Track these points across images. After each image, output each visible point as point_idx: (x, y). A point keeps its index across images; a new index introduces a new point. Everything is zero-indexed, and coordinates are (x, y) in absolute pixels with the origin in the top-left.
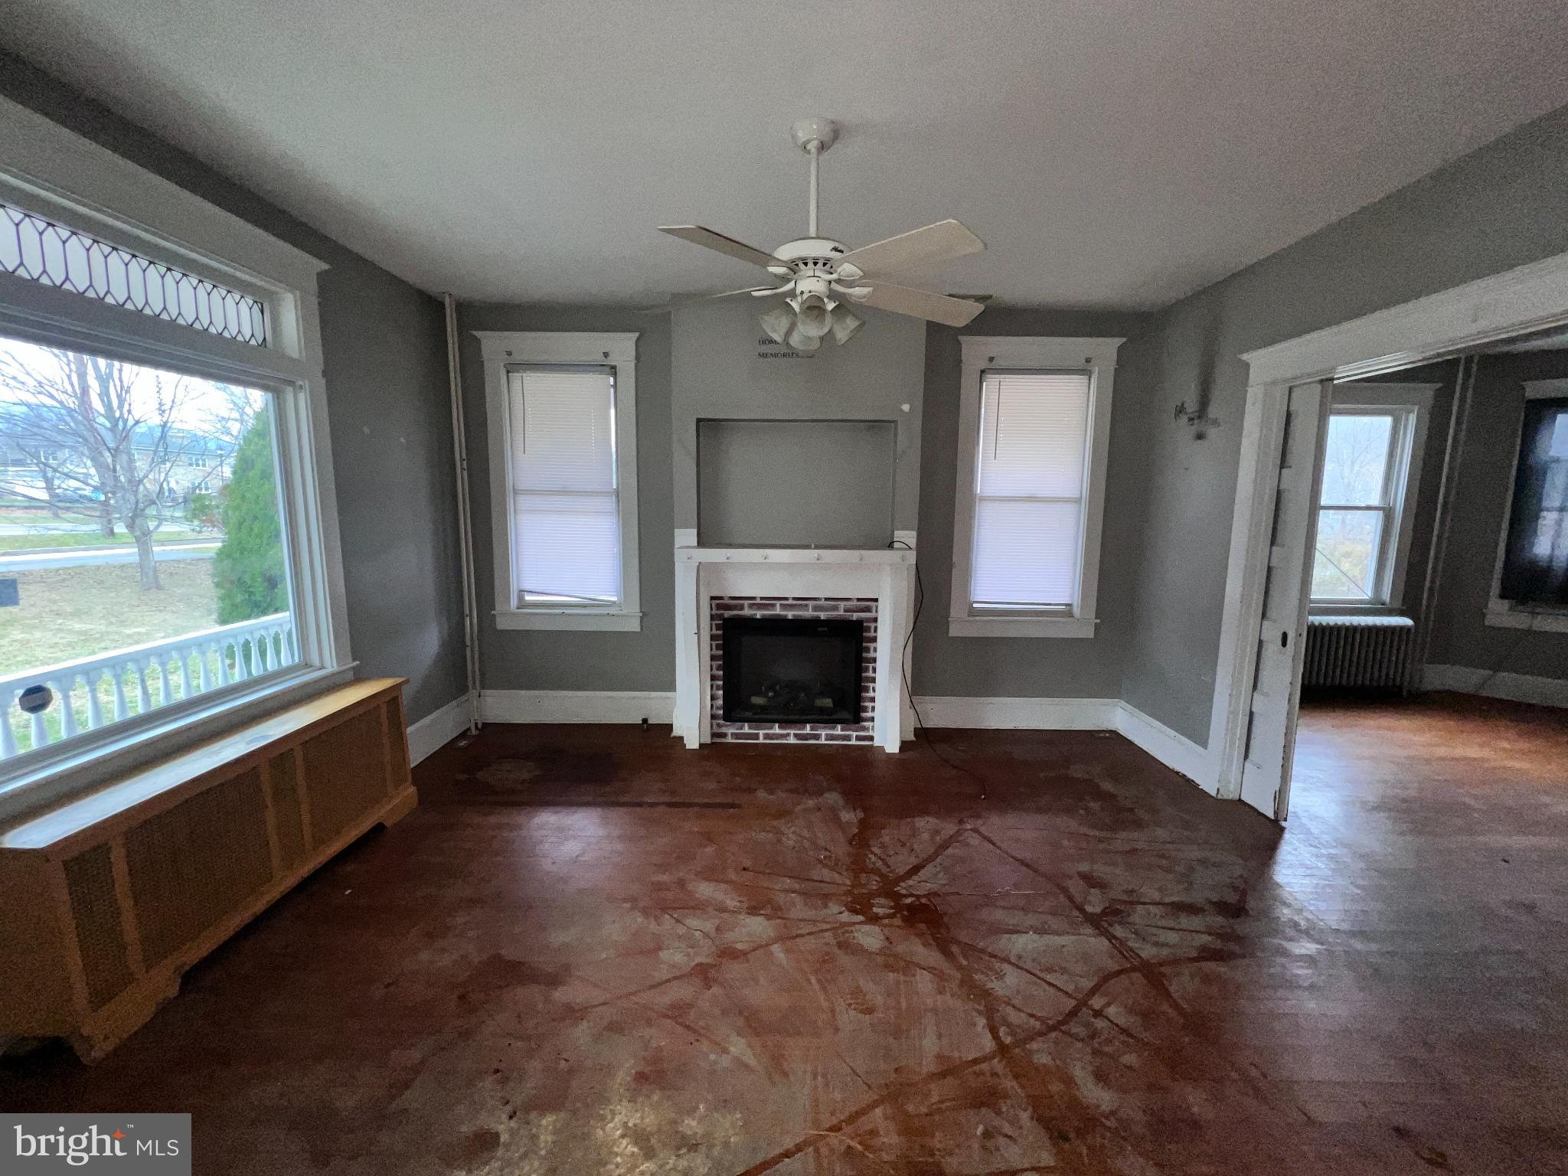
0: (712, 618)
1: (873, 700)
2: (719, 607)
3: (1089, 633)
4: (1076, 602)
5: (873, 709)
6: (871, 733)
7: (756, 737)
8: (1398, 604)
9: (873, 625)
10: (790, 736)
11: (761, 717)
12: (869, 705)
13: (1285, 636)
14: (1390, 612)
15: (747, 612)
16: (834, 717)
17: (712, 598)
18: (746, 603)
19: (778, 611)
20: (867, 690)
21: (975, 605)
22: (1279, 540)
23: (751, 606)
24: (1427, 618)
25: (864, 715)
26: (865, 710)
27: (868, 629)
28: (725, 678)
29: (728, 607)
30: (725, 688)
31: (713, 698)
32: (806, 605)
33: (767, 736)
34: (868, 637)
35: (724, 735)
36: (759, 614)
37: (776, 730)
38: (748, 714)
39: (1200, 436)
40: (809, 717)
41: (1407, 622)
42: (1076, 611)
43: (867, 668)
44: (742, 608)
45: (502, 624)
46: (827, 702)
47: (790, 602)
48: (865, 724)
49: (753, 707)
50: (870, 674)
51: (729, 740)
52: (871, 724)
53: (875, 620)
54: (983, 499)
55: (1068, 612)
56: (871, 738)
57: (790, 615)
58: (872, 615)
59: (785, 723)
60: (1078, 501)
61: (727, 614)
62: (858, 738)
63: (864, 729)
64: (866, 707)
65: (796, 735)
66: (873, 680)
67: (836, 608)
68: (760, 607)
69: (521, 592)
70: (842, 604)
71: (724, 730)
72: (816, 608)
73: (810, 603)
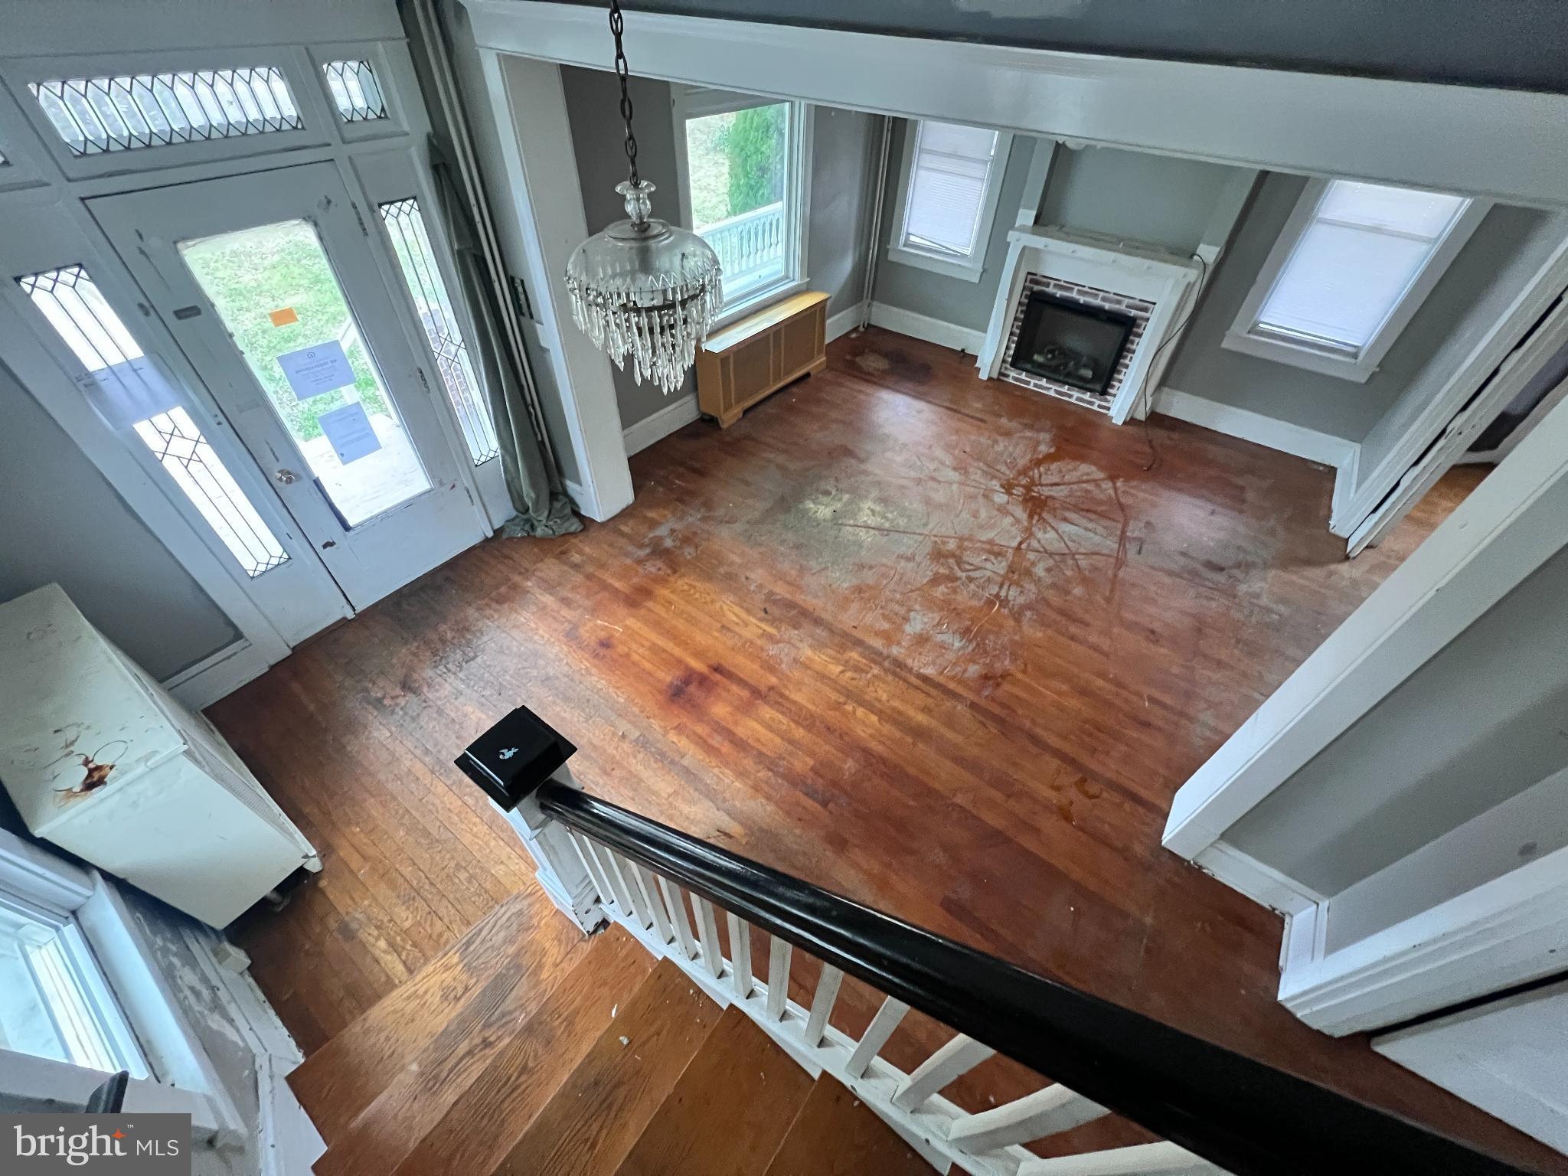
0: (1024, 288)
1: (1120, 381)
2: (1033, 281)
3: (1362, 378)
4: (1366, 346)
5: (1118, 388)
6: (1109, 405)
7: (1028, 383)
9: (1144, 324)
10: (1052, 390)
11: (1037, 371)
12: (1117, 384)
15: (1051, 290)
16: (1088, 386)
17: (1029, 273)
18: (1053, 282)
19: (1074, 295)
20: (1119, 372)
21: (1260, 326)
23: (1056, 286)
25: (1110, 390)
26: (1113, 387)
27: (1139, 326)
28: (1020, 337)
29: (1037, 283)
30: (1018, 344)
31: (1008, 348)
32: (1097, 295)
33: (1036, 385)
34: (1137, 333)
35: (1007, 376)
36: (1059, 293)
37: (1044, 382)
38: (1029, 366)
40: (1070, 381)
42: (1362, 355)
43: (1127, 356)
44: (1048, 285)
45: (892, 257)
46: (1089, 374)
47: (1086, 289)
48: (1108, 397)
49: (1033, 362)
50: (1127, 361)
51: (1010, 380)
52: (1112, 398)
53: (1147, 320)
55: (1352, 354)
56: (1108, 409)
57: (1082, 299)
58: (1147, 315)
59: (1050, 379)
60: (1433, 242)
61: (1036, 288)
63: (1106, 401)
64: (1114, 385)
65: (1056, 391)
66: (1127, 366)
67: (1119, 302)
68: (1062, 288)
69: (909, 234)
70: (1127, 301)
71: (1008, 372)
72: (1104, 299)
73: (1101, 294)
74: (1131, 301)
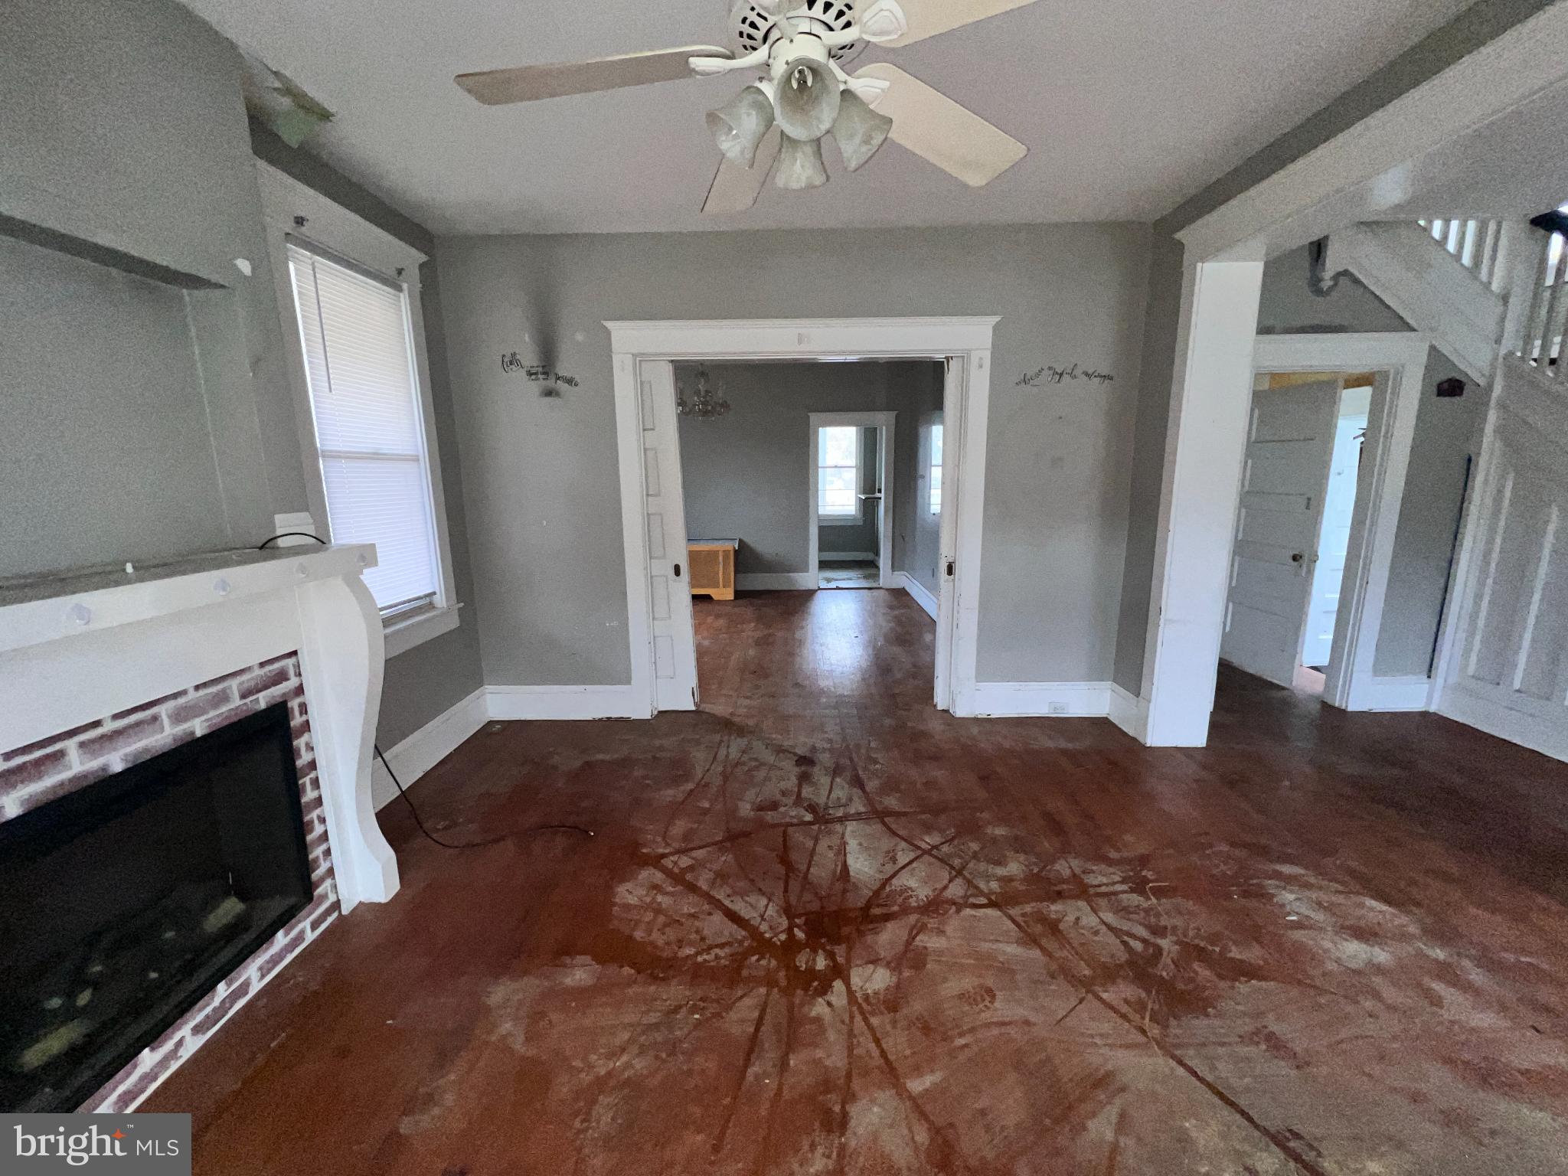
1: (325, 838)
3: (454, 622)
4: (438, 586)
6: (333, 898)
9: (297, 705)
12: (321, 851)
13: (677, 568)
25: (316, 875)
27: (291, 714)
32: (155, 718)
34: (294, 729)
39: (551, 394)
42: (440, 601)
43: (305, 785)
46: (231, 908)
47: (109, 727)
48: (323, 887)
52: (330, 883)
53: (301, 691)
54: (324, 455)
55: (432, 603)
56: (337, 906)
57: (116, 761)
58: (293, 682)
60: (417, 459)
62: (315, 925)
63: (322, 898)
67: (223, 698)
70: (234, 684)
72: (178, 717)
73: (162, 710)
74: (245, 677)
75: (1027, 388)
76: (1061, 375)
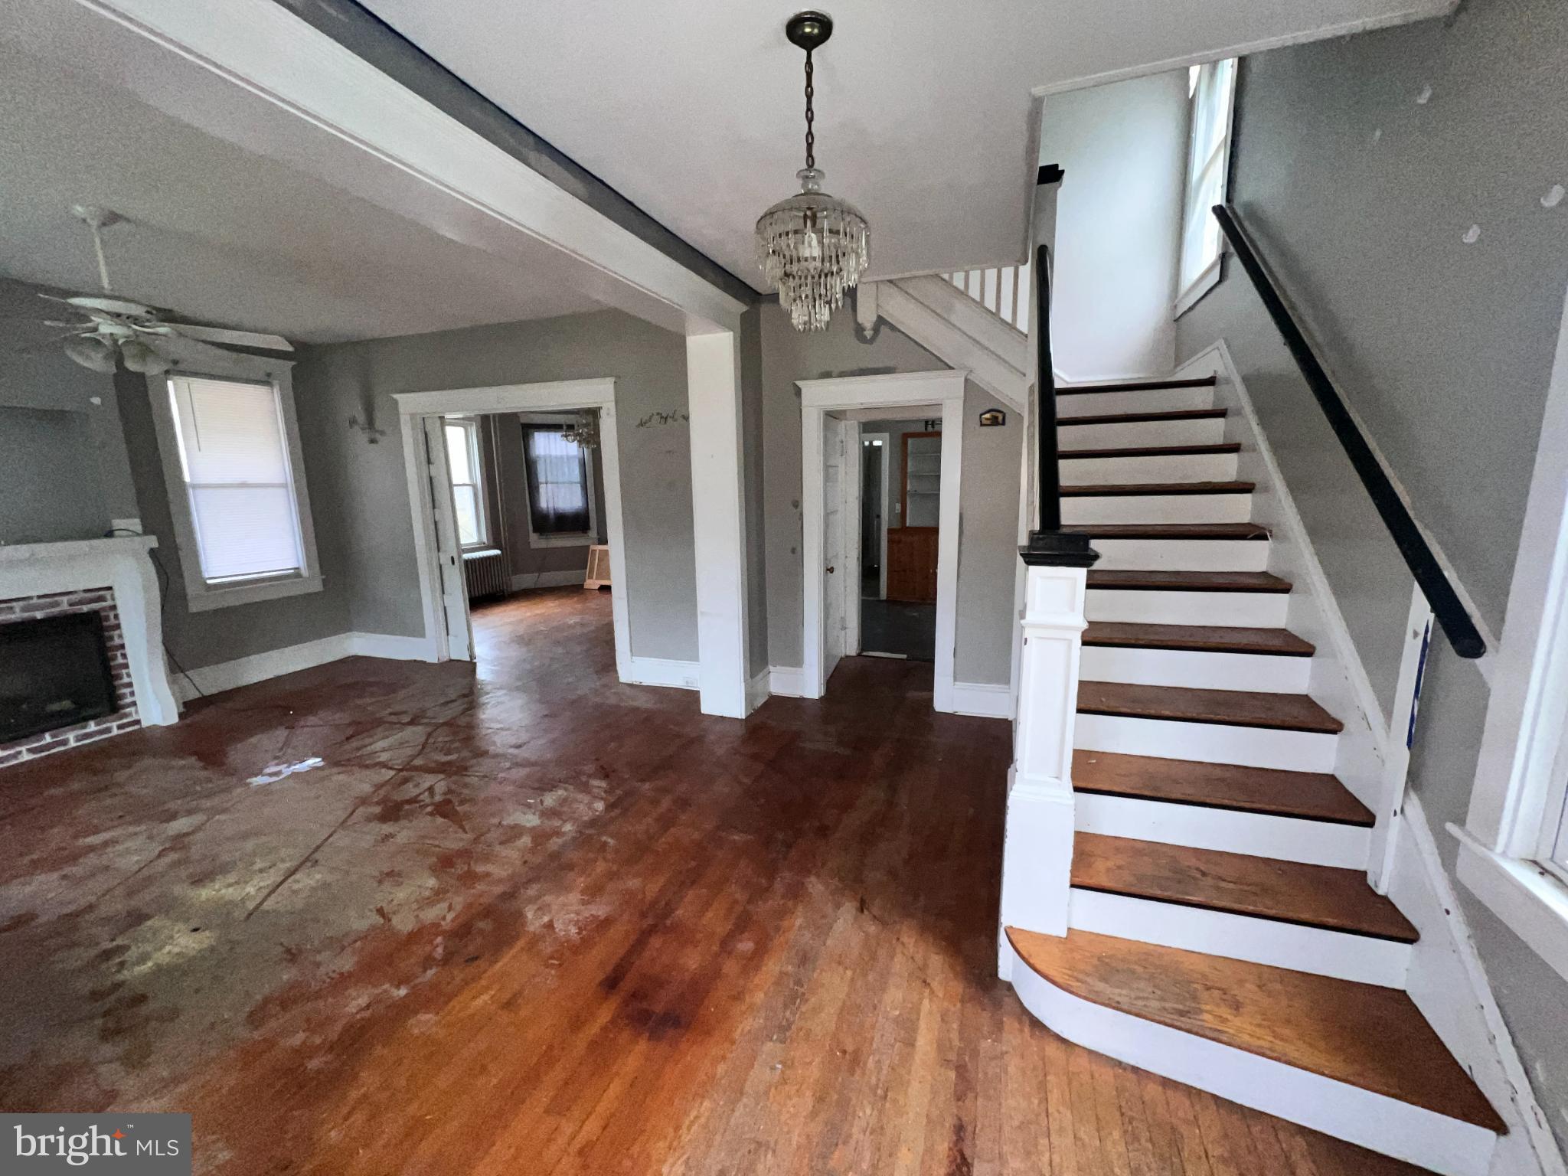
1: (130, 685)
3: (317, 586)
4: (302, 564)
5: (132, 694)
6: (135, 717)
8: (492, 544)
9: (112, 615)
12: (127, 691)
13: (452, 558)
14: (487, 548)
16: (82, 715)
20: (119, 677)
21: (209, 582)
22: (437, 505)
24: (506, 549)
25: (122, 702)
26: (123, 696)
27: (107, 618)
34: (109, 626)
39: (373, 441)
40: (46, 726)
41: (497, 552)
42: (305, 572)
43: (116, 655)
46: (65, 705)
48: (127, 710)
50: (120, 660)
52: (133, 709)
53: (114, 607)
54: (195, 487)
55: (297, 574)
56: (138, 722)
58: (109, 603)
60: (285, 486)
62: (120, 727)
63: (126, 715)
64: (124, 694)
65: (31, 750)
66: (126, 666)
67: (55, 604)
70: (64, 598)
72: (25, 609)
74: (72, 597)
75: (643, 429)
76: (666, 418)
